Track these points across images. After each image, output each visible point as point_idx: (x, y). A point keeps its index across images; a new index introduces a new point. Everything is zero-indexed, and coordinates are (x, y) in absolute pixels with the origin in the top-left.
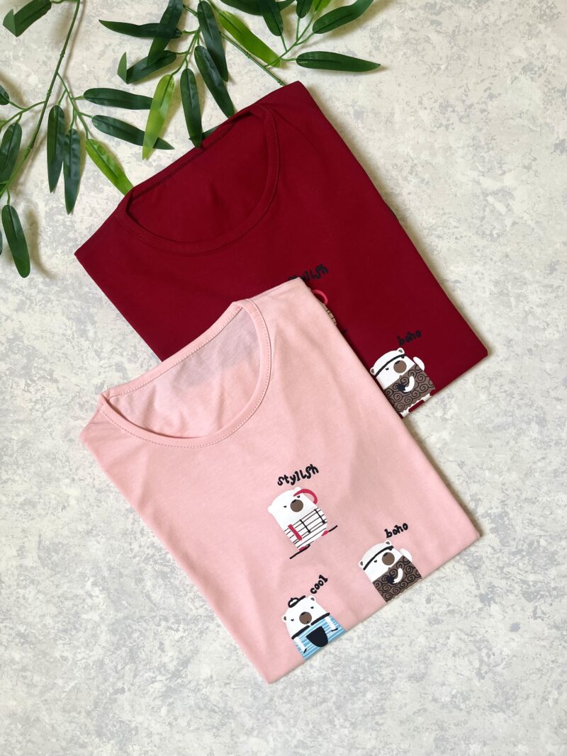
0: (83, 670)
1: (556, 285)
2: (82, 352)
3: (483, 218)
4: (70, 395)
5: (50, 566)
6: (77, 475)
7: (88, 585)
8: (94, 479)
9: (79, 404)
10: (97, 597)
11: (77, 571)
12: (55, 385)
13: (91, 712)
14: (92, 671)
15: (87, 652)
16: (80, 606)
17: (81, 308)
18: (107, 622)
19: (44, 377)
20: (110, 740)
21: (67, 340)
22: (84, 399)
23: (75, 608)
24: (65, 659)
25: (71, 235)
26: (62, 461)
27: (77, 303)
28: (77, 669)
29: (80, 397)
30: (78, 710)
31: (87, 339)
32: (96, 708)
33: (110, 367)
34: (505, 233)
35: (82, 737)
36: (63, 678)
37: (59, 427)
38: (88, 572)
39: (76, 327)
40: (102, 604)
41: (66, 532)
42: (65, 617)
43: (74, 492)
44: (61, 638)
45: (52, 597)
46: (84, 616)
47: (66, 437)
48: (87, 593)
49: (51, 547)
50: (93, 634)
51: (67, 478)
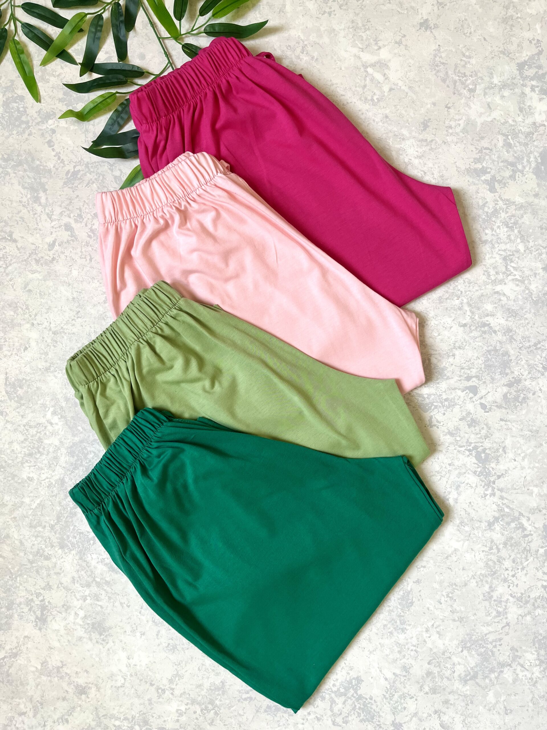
0: (47, 488)
1: (429, 139)
2: (36, 216)
3: (365, 86)
4: (27, 253)
5: (16, 399)
6: (35, 320)
7: (49, 415)
8: (50, 323)
9: (35, 259)
10: (57, 424)
11: (39, 402)
12: (14, 244)
13: (54, 526)
14: (55, 489)
15: (51, 472)
16: (43, 433)
17: (34, 179)
18: (66, 446)
19: (5, 238)
20: (71, 550)
21: (23, 206)
22: (39, 255)
23: (38, 434)
24: (31, 479)
25: (24, 118)
26: (22, 309)
27: (31, 174)
28: (42, 488)
29: (36, 254)
30: (44, 524)
31: (40, 204)
32: (58, 522)
33: (60, 227)
34: (384, 98)
35: (46, 549)
36: (29, 497)
37: (19, 280)
38: (48, 403)
39: (31, 194)
40: (61, 430)
41: (28, 370)
42: (30, 443)
43: (34, 335)
44: (27, 461)
45: (19, 426)
46: (46, 441)
47: (25, 288)
48: (48, 421)
49: (16, 383)
50: (55, 457)
51: (28, 323)
